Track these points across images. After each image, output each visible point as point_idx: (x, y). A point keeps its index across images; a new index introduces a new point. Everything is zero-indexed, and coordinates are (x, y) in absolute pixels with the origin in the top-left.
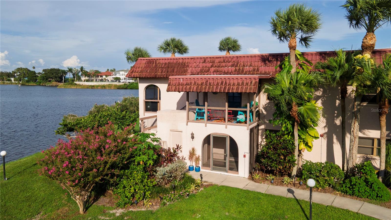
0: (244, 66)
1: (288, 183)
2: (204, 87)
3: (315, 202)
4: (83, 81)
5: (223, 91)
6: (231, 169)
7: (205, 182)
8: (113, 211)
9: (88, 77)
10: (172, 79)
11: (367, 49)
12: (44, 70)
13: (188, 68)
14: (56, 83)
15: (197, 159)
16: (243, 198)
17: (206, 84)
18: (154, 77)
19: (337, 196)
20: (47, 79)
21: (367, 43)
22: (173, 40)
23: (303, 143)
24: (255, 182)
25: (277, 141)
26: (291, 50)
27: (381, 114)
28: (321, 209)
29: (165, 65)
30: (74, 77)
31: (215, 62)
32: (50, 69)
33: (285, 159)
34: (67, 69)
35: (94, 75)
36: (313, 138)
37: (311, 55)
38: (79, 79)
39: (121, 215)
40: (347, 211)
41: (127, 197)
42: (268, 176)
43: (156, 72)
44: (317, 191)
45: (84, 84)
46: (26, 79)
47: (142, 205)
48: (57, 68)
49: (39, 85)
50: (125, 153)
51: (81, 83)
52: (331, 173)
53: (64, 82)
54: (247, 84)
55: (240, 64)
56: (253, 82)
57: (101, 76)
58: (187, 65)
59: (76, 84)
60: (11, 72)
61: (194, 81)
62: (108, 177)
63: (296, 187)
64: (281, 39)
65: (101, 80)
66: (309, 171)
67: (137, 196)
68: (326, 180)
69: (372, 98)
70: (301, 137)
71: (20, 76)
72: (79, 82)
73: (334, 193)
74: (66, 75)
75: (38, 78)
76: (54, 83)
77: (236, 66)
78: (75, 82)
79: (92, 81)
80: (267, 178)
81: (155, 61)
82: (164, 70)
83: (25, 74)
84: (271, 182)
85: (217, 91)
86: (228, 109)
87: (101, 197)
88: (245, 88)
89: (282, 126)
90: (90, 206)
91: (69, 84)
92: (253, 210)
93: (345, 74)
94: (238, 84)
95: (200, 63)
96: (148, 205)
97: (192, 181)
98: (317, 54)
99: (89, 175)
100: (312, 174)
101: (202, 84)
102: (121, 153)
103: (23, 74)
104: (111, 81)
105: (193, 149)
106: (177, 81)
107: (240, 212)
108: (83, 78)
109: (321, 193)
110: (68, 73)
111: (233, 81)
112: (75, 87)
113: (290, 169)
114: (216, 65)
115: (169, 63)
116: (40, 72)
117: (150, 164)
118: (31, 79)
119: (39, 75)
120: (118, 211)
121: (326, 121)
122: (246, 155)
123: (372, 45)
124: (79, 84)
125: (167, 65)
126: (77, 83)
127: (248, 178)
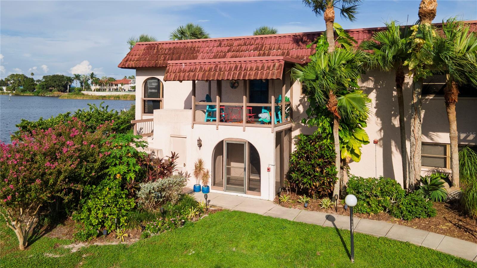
0: (270, 49)
1: (328, 207)
2: (212, 73)
3: (363, 232)
4: (93, 90)
5: (237, 78)
6: (250, 189)
7: (212, 206)
8: (70, 245)
9: (99, 86)
10: (171, 65)
11: (425, 17)
12: (44, 77)
13: (198, 54)
14: (58, 93)
15: (206, 175)
16: (260, 227)
17: (216, 70)
18: (154, 66)
19: (396, 224)
20: (47, 88)
21: (426, 9)
22: (190, 27)
23: (348, 150)
24: (283, 206)
25: (311, 148)
26: (327, 23)
27: (448, 105)
28: (370, 242)
29: (168, 51)
30: (82, 86)
31: (234, 46)
32: (52, 75)
33: (322, 172)
34: (72, 76)
35: (106, 84)
36: (360, 142)
37: (358, 32)
38: (88, 88)
39: (79, 251)
40: (406, 245)
41: (91, 224)
42: (301, 197)
43: (157, 60)
44: (368, 217)
45: (93, 94)
46: (22, 88)
47: (114, 237)
48: (61, 74)
49: (37, 95)
50: (95, 161)
51: (90, 93)
52: (386, 191)
53: (69, 92)
54: (269, 68)
55: (266, 47)
56: (277, 65)
57: (116, 85)
58: (198, 50)
59: (83, 94)
60: (4, 80)
61: (200, 66)
62: (62, 194)
63: (339, 213)
64: (317, 11)
65: (115, 90)
66: (356, 190)
67: (108, 224)
68: (379, 202)
69: (440, 88)
70: (343, 140)
71: (14, 84)
72: (87, 92)
73: (390, 220)
74: (72, 83)
75: (36, 87)
76: (56, 93)
77: (261, 50)
78: (82, 92)
79: (104, 90)
80: (299, 200)
81: (156, 46)
82: (168, 56)
83: (20, 82)
84: (304, 207)
85: (228, 79)
86: (246, 105)
87: (58, 225)
88: (266, 73)
89: (318, 125)
90: (37, 240)
91: (74, 94)
92: (272, 243)
93: (399, 53)
94: (257, 69)
95: (213, 47)
96: (122, 237)
97: (194, 204)
98: (365, 32)
99: (30, 190)
100: (361, 193)
101: (210, 69)
102: (88, 162)
103: (18, 82)
104: (128, 90)
105: (200, 162)
106: (178, 67)
107: (252, 247)
108: (93, 87)
109: (373, 220)
110: (74, 80)
111: (251, 65)
112: (82, 98)
113: (330, 187)
114: (235, 49)
115: (174, 47)
116: (39, 80)
117: (131, 178)
118: (27, 88)
119: (38, 83)
120: (76, 246)
121: (381, 122)
122: (270, 168)
123: (431, 10)
124: (87, 94)
125: (171, 51)
126: (85, 92)
127: (274, 201)
